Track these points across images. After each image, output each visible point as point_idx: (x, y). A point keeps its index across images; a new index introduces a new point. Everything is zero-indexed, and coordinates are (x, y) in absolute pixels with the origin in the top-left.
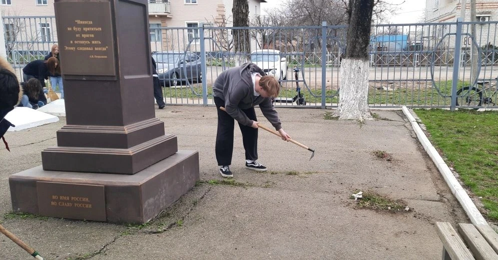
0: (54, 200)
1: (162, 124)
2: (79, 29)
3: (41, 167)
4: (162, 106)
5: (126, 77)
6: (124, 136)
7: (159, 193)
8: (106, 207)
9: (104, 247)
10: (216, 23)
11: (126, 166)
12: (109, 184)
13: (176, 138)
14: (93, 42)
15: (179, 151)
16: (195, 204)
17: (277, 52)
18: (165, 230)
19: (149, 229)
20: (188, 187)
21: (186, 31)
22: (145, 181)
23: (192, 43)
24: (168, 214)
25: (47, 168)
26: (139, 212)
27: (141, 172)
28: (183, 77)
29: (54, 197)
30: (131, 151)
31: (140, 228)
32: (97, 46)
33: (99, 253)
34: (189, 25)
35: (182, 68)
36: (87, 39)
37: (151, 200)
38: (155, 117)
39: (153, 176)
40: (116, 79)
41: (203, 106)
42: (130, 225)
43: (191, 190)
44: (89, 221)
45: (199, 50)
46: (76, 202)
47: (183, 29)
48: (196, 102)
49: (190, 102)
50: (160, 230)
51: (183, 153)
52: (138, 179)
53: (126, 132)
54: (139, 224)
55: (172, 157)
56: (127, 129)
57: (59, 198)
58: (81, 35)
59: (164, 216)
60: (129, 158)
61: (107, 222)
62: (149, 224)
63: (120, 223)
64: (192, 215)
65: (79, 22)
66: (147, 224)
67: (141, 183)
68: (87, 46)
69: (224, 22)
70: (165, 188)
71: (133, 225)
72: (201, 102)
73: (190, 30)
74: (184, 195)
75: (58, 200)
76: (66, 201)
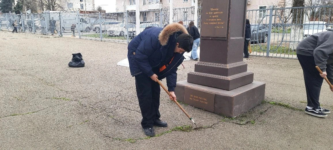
0: (191, 97)
1: (246, 65)
2: (211, 13)
3: (186, 80)
4: (247, 56)
5: (231, 38)
6: (227, 70)
7: (242, 103)
8: (214, 105)
9: (213, 125)
10: (279, 5)
11: (226, 86)
12: (216, 93)
13: (253, 74)
14: (217, 20)
15: (254, 82)
16: (261, 113)
17: (325, 23)
18: (244, 124)
19: (235, 121)
20: (257, 103)
21: (258, 11)
22: (235, 95)
23: (264, 19)
24: (246, 116)
25: (189, 81)
26: (231, 111)
27: (233, 90)
28: (256, 39)
29: (191, 96)
30: (229, 78)
31: (231, 120)
32: (219, 21)
33: (211, 127)
34: (261, 8)
35: (256, 34)
36: (215, 18)
37: (237, 106)
38: (243, 61)
39: (240, 93)
40: (226, 39)
41: (266, 57)
42: (225, 117)
43: (259, 105)
44: (206, 111)
45: (268, 23)
46: (200, 100)
47: (257, 10)
48: (262, 54)
49: (258, 54)
50: (241, 123)
51: (256, 83)
52: (232, 94)
53: (228, 67)
54: (230, 117)
55: (250, 84)
56: (229, 66)
57: (193, 97)
58: (212, 16)
59: (243, 117)
60: (228, 81)
61: (214, 113)
62: (236, 118)
63: (220, 115)
64: (260, 119)
65: (212, 9)
66: (234, 118)
67: (234, 96)
68: (215, 22)
69: (284, 5)
70: (245, 101)
71: (227, 117)
72: (265, 54)
73: (260, 11)
74: (255, 107)
75: (193, 98)
76: (196, 99)
